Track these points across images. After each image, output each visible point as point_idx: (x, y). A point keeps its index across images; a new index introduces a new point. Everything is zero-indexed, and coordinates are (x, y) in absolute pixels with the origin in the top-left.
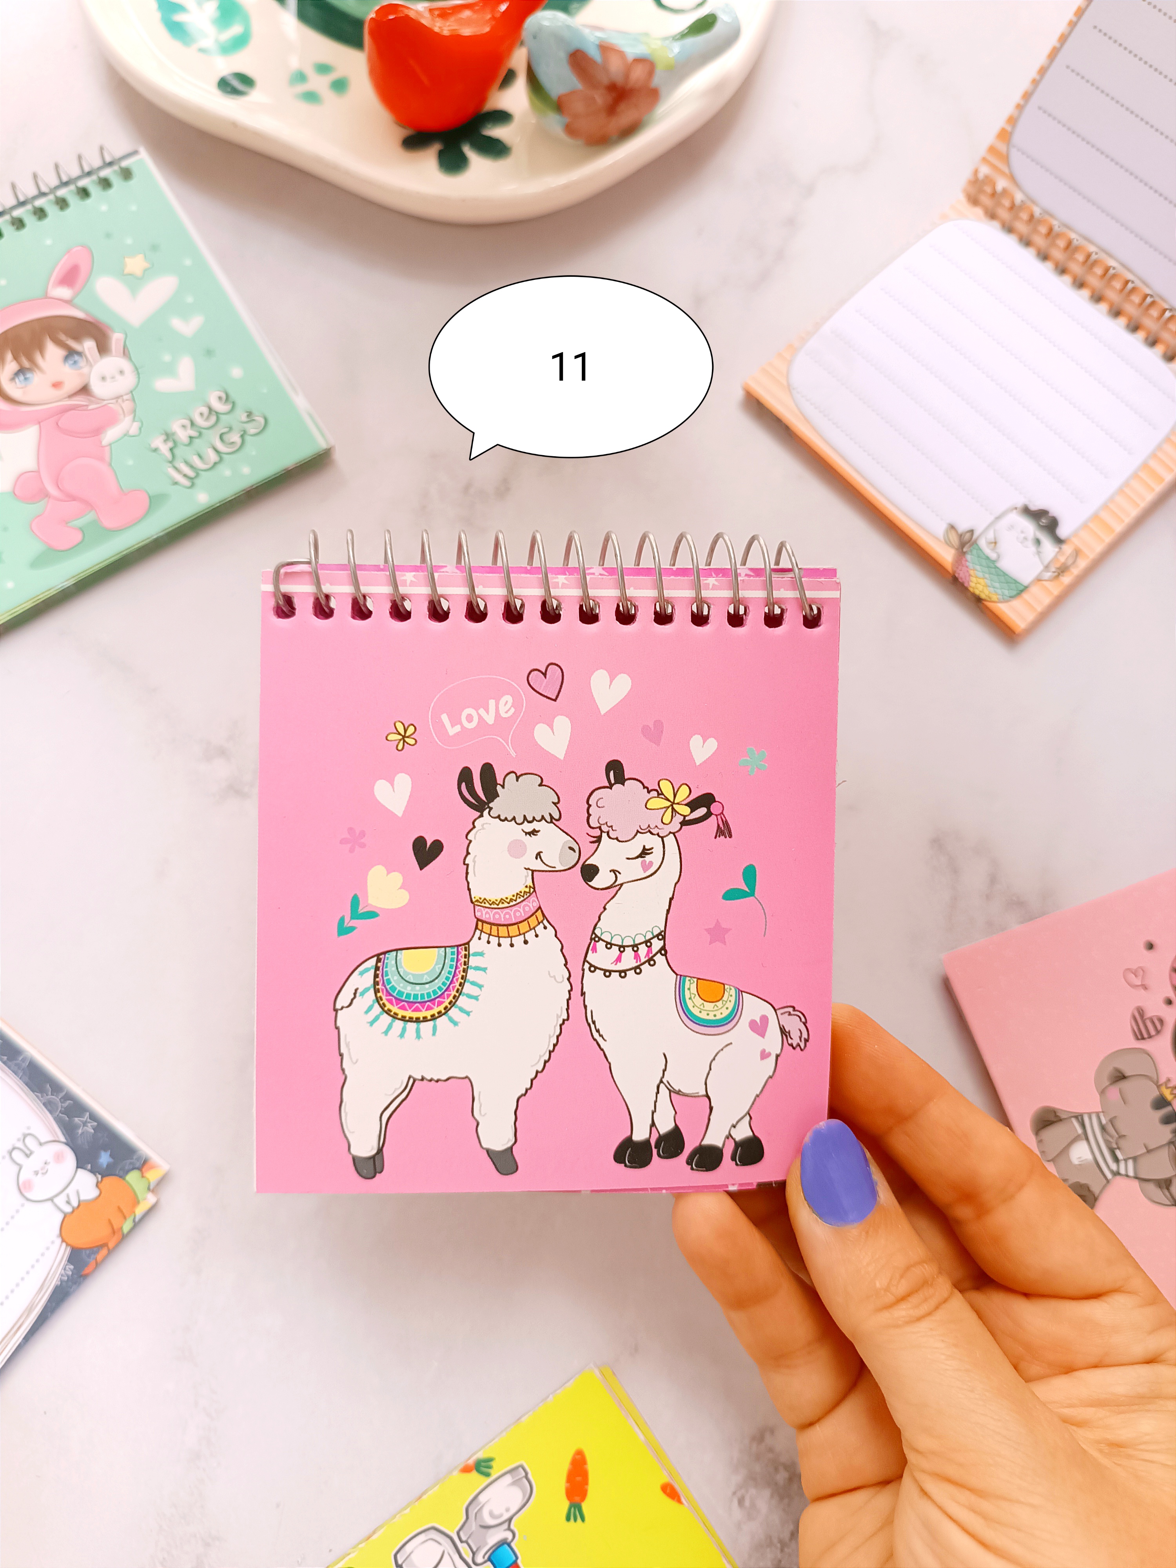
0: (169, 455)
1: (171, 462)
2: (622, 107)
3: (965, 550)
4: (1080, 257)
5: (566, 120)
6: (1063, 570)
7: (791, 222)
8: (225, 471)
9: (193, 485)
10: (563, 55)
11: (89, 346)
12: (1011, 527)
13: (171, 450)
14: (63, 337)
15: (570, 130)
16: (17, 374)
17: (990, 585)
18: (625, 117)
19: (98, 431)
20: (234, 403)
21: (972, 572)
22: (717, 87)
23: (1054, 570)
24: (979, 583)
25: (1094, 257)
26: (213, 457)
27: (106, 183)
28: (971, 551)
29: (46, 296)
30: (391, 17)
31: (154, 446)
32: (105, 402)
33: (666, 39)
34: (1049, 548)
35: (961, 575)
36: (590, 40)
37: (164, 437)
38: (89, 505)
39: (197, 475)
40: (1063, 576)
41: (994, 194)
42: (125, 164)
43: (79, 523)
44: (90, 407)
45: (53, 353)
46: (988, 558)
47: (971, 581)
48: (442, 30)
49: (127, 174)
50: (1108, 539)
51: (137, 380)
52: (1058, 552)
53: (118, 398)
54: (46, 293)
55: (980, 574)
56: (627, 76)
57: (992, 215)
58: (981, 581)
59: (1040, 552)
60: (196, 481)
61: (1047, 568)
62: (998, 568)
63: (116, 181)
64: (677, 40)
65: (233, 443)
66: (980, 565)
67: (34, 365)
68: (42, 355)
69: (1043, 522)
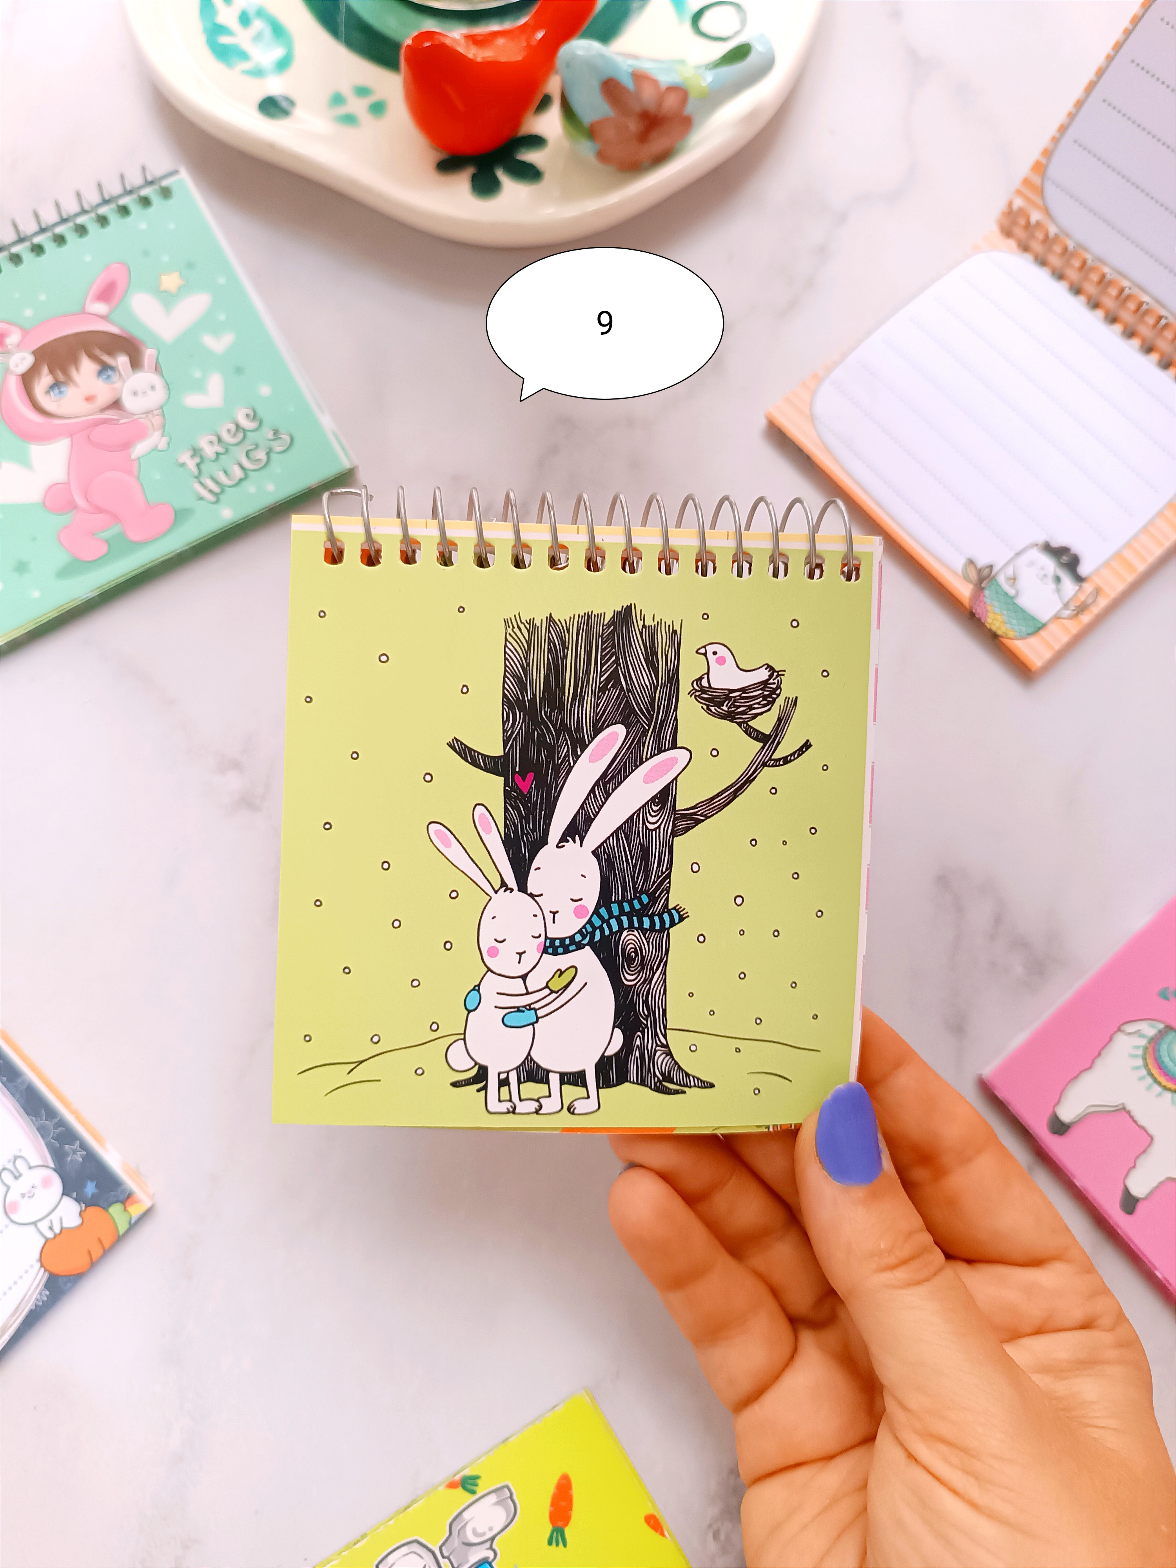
0: (195, 471)
1: (197, 477)
2: (654, 134)
3: (983, 585)
4: (1114, 292)
5: (598, 146)
6: (1082, 608)
7: (822, 251)
8: (250, 487)
9: (217, 501)
10: (595, 83)
11: (122, 361)
12: (1031, 564)
13: (198, 465)
14: (98, 352)
15: (602, 156)
16: (52, 387)
17: (1007, 621)
18: (657, 145)
19: (127, 446)
20: (261, 423)
21: (989, 608)
22: (751, 116)
23: (1073, 608)
24: (997, 620)
25: (1127, 292)
26: (238, 473)
27: (145, 202)
28: (989, 586)
29: (83, 312)
30: (427, 44)
31: (181, 461)
32: (136, 417)
33: (698, 67)
34: (1069, 586)
35: (978, 611)
36: (624, 67)
37: (190, 453)
38: (116, 518)
39: (223, 491)
40: (1082, 614)
41: (1028, 225)
42: (164, 183)
43: (105, 535)
44: (122, 421)
45: (87, 367)
46: (1006, 594)
47: (989, 617)
48: (476, 57)
49: (166, 193)
50: (1130, 578)
51: (168, 395)
52: (1078, 590)
53: (147, 413)
54: (84, 307)
55: (998, 611)
56: (660, 104)
57: (1025, 248)
58: (999, 617)
59: (1060, 590)
60: (222, 497)
61: (1066, 606)
62: (1015, 605)
63: (156, 199)
64: (710, 69)
65: (259, 460)
66: (998, 601)
67: (69, 379)
68: (77, 369)
69: (1064, 560)
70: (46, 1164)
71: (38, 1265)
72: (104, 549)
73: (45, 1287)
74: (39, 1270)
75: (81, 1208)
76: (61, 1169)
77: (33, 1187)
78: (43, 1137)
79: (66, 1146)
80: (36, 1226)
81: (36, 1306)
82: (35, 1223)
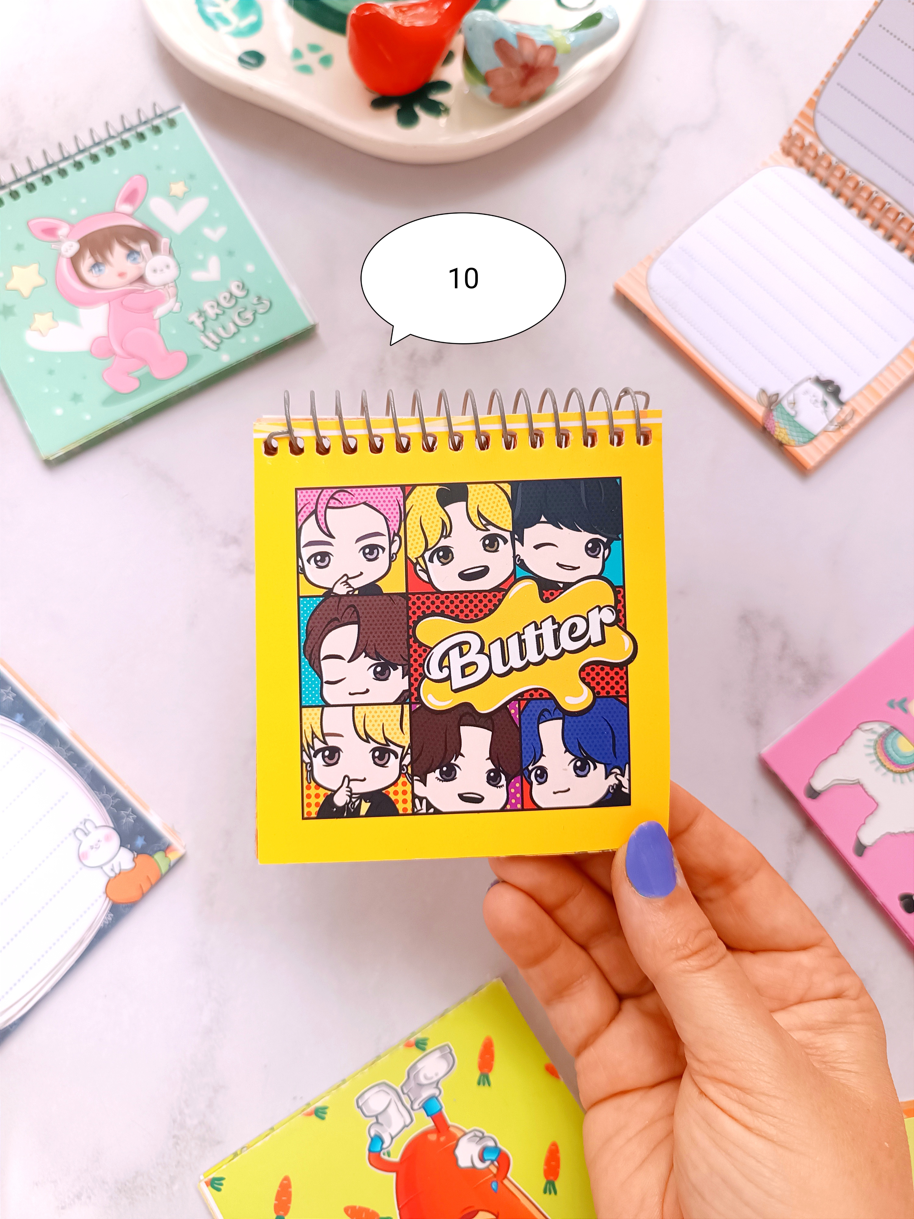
0: (201, 327)
1: (203, 332)
2: (531, 80)
3: (772, 408)
4: (865, 195)
5: (491, 89)
6: (843, 424)
7: (652, 167)
8: (242, 339)
9: (218, 349)
10: (489, 42)
11: (144, 247)
12: (806, 392)
13: (203, 323)
14: (126, 241)
15: (493, 97)
16: (93, 266)
17: (789, 434)
18: (533, 88)
19: (150, 309)
20: (248, 291)
21: (776, 424)
22: (601, 66)
23: (836, 424)
24: (782, 433)
25: (874, 195)
26: (233, 329)
27: (157, 130)
28: (776, 409)
29: (114, 211)
30: (367, 13)
31: (191, 320)
32: (156, 288)
33: (565, 30)
34: (833, 408)
35: (769, 426)
36: (511, 30)
37: (197, 314)
38: (144, 361)
39: (222, 342)
40: (843, 429)
41: (803, 147)
42: (171, 116)
43: (137, 374)
44: (146, 291)
45: (119, 251)
46: (788, 414)
47: (776, 431)
48: (403, 23)
49: (172, 123)
50: (877, 402)
51: (179, 272)
52: (840, 411)
53: (164, 285)
54: (115, 208)
55: (783, 426)
56: (536, 58)
57: (800, 163)
58: (783, 431)
59: (827, 411)
60: (222, 346)
61: (831, 422)
62: (795, 422)
63: (164, 128)
64: (573, 31)
65: (247, 319)
66: (783, 419)
67: (105, 260)
68: (112, 253)
69: (830, 390)
70: (108, 825)
71: (105, 896)
72: (136, 384)
73: (110, 911)
74: (106, 900)
75: (134, 855)
76: (118, 828)
77: (99, 841)
78: (104, 805)
79: (122, 812)
80: (102, 868)
81: (104, 924)
82: (101, 867)
